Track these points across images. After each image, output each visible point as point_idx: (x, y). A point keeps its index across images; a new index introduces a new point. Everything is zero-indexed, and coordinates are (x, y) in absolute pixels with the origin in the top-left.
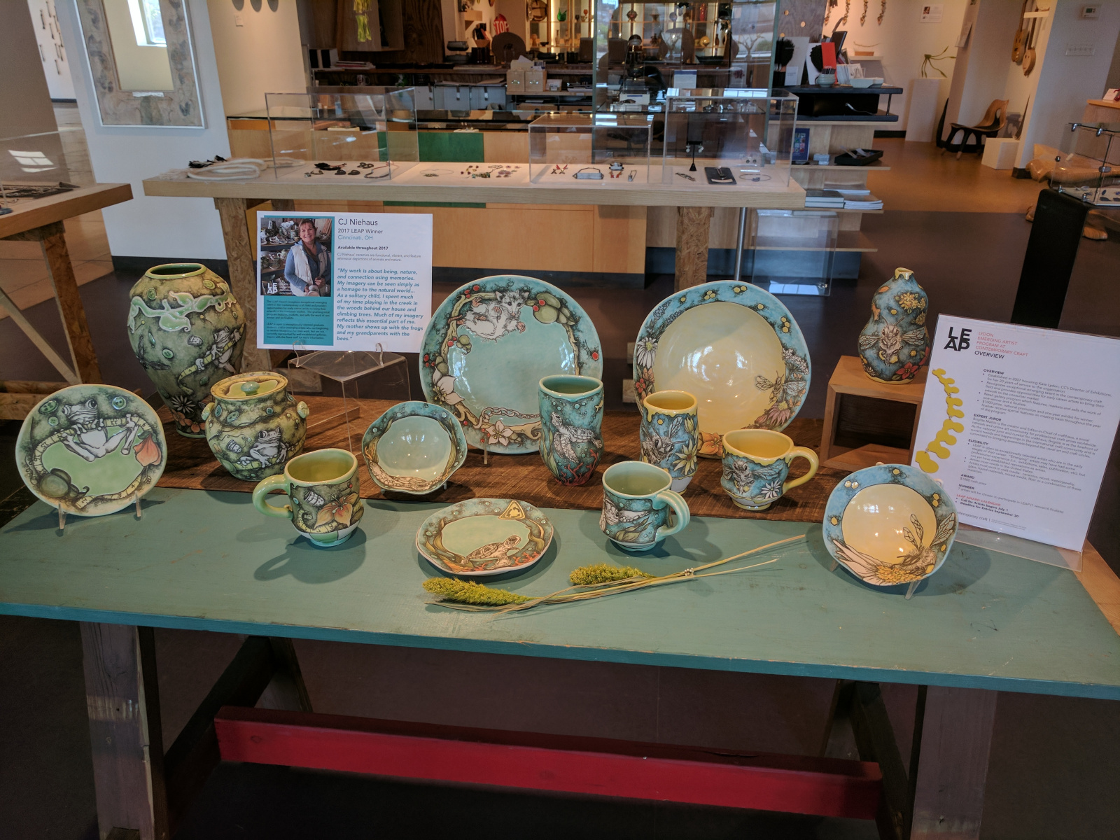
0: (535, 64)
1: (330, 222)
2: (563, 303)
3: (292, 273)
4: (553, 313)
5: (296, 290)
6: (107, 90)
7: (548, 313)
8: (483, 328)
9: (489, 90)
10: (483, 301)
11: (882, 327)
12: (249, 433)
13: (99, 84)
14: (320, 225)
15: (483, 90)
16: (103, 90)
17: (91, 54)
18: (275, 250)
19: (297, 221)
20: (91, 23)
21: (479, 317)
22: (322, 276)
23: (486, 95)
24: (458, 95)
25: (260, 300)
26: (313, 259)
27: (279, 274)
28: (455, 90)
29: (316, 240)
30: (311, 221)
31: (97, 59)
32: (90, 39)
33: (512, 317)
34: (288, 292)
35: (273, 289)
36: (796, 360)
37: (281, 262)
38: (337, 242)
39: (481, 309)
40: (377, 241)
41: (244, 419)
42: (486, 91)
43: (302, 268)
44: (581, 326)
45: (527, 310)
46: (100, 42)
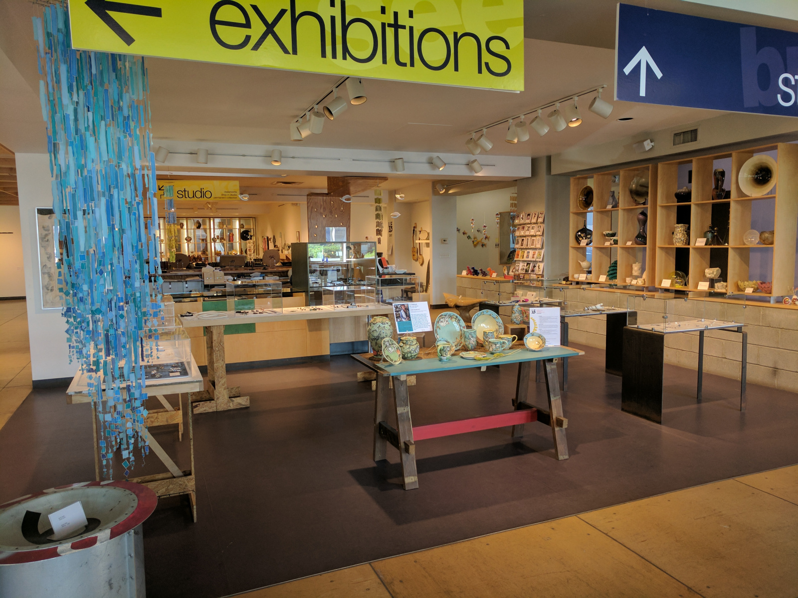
0: (216, 269)
1: (408, 304)
2: (457, 317)
3: (402, 316)
4: (455, 320)
5: (403, 320)
6: (49, 291)
7: (454, 319)
8: (442, 324)
9: (188, 282)
10: (442, 318)
11: (516, 315)
12: (415, 346)
13: (45, 288)
14: (406, 305)
15: (185, 283)
16: (47, 291)
17: (43, 273)
18: (398, 311)
19: (401, 305)
20: (46, 259)
21: (442, 322)
22: (408, 316)
23: (187, 285)
24: (170, 286)
25: (396, 323)
26: (406, 313)
27: (399, 317)
28: (168, 283)
29: (406, 309)
30: (403, 305)
31: (46, 276)
32: (44, 266)
33: (447, 321)
34: (402, 321)
35: (399, 320)
36: (500, 324)
37: (399, 314)
38: (410, 309)
39: (441, 320)
40: (418, 308)
41: (414, 343)
42: (186, 283)
43: (404, 315)
44: (461, 322)
45: (450, 319)
46: (50, 268)
